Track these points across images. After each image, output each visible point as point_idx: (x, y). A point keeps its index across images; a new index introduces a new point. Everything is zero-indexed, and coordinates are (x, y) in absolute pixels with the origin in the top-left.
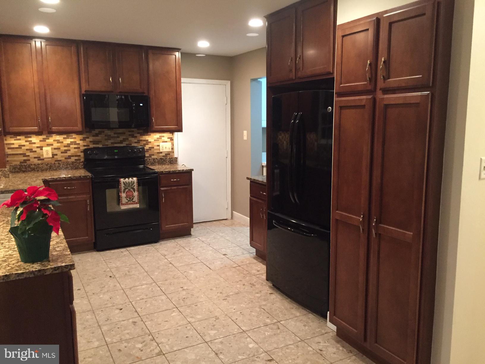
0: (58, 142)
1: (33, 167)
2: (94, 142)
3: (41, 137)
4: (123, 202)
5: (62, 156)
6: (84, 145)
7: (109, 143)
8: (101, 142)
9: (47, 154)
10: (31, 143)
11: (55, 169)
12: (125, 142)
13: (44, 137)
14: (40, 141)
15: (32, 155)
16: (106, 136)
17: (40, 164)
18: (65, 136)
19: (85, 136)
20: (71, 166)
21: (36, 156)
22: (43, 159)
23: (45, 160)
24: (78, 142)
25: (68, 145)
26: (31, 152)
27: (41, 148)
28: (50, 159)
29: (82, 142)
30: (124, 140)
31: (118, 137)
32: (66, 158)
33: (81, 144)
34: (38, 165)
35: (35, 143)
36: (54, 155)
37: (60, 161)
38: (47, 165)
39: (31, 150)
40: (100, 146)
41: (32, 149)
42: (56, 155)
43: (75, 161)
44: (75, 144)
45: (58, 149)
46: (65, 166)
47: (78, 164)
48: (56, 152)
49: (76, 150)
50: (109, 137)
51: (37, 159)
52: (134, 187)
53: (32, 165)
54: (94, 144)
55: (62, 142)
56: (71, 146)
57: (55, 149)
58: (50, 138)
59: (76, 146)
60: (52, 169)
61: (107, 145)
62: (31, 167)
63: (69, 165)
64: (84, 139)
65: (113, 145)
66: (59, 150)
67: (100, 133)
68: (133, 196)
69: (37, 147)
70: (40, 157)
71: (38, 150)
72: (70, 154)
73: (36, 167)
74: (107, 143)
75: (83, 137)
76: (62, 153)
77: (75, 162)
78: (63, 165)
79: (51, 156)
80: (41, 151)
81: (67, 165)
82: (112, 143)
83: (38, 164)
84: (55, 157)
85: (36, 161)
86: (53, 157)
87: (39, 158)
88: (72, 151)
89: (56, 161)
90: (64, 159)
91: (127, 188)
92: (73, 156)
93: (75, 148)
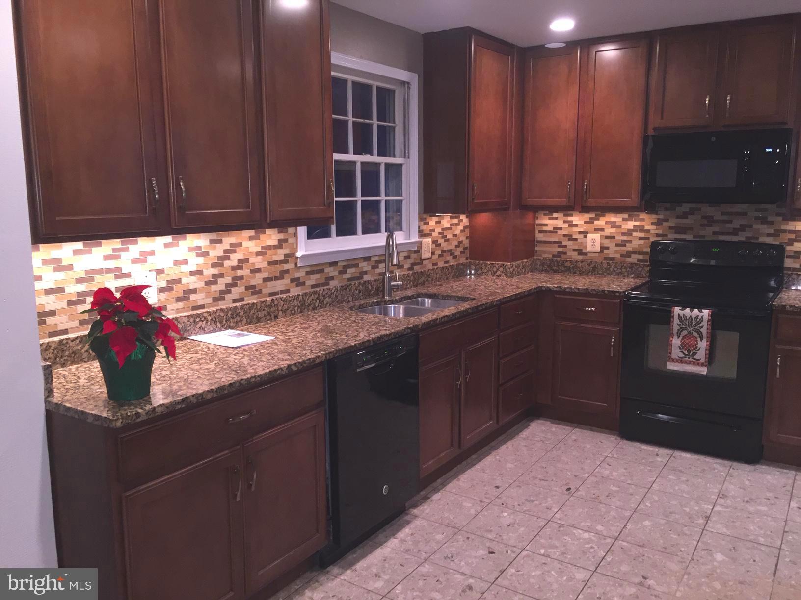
0: (613, 225)
1: (569, 265)
2: (677, 229)
3: (587, 216)
4: (674, 356)
5: (616, 252)
6: (657, 234)
7: (708, 233)
8: (691, 229)
9: (593, 245)
10: (571, 225)
11: (600, 272)
12: (744, 233)
13: (592, 215)
14: (585, 222)
15: (570, 244)
16: (704, 217)
17: (578, 262)
18: (626, 216)
19: (661, 217)
20: (628, 270)
21: (576, 247)
22: (586, 254)
23: (589, 255)
24: (647, 228)
25: (629, 233)
26: (569, 240)
27: (585, 234)
28: (597, 255)
29: (654, 227)
30: (743, 228)
31: (730, 222)
32: (622, 256)
33: (652, 232)
34: (575, 264)
35: (576, 226)
36: (603, 248)
37: (613, 259)
38: (589, 265)
39: (569, 237)
40: (689, 237)
41: (571, 236)
42: (607, 248)
43: (637, 262)
44: (641, 231)
45: (611, 237)
46: (618, 269)
47: (640, 269)
48: (607, 243)
49: (642, 242)
50: (710, 221)
51: (576, 253)
52: (701, 330)
53: (567, 261)
54: (676, 233)
55: (620, 227)
56: (635, 234)
57: (607, 237)
58: (601, 218)
59: (642, 235)
60: (596, 272)
61: (704, 237)
62: (566, 264)
63: (626, 268)
64: (658, 223)
65: (714, 238)
66: (612, 240)
67: (692, 212)
68: (697, 347)
69: (580, 233)
70: (581, 250)
71: (580, 237)
72: (630, 249)
73: (572, 265)
74: (702, 233)
75: (658, 219)
76: (617, 245)
77: (636, 264)
78: (615, 266)
79: (598, 249)
80: (585, 239)
81: (621, 269)
82: (714, 233)
83: (577, 262)
84: (606, 251)
85: (575, 256)
86: (602, 252)
87: (580, 252)
88: (636, 243)
89: (605, 259)
90: (618, 256)
91: (685, 329)
92: (634, 253)
93: (640, 238)
